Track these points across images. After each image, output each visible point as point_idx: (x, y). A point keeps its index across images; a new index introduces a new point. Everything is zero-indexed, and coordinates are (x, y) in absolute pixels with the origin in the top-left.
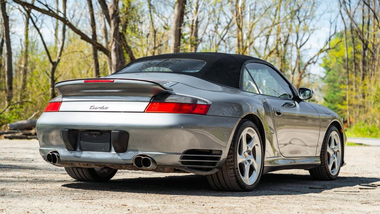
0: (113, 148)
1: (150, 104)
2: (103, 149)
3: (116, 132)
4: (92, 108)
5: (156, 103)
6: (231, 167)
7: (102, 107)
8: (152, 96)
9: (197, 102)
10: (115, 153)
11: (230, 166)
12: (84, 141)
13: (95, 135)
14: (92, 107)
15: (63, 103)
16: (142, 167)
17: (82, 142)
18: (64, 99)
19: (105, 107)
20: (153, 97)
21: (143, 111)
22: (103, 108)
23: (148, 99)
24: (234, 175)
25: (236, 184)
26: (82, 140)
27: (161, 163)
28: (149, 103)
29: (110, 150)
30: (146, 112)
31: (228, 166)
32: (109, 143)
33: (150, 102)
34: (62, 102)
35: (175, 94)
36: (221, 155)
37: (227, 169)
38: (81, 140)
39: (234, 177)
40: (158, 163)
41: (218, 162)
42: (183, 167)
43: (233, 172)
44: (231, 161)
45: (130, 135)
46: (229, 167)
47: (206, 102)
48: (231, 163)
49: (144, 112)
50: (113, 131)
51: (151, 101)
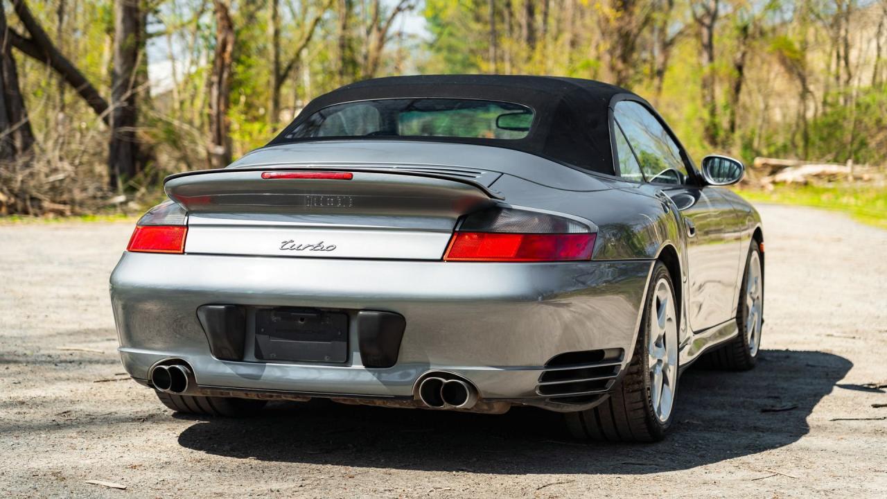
0: (356, 356)
1: (455, 237)
2: (326, 357)
3: (373, 317)
4: (288, 246)
5: (469, 233)
6: (636, 386)
7: (316, 243)
8: (456, 216)
9: (566, 228)
10: (362, 367)
11: (633, 384)
12: (270, 336)
13: (302, 320)
14: (286, 243)
15: (190, 229)
16: (442, 405)
17: (262, 339)
18: (194, 220)
19: (325, 245)
20: (460, 218)
21: (439, 257)
22: (319, 248)
23: (449, 225)
24: (641, 405)
25: (644, 426)
26: (264, 333)
27: (491, 394)
28: (450, 235)
29: (347, 361)
30: (448, 261)
31: (629, 384)
32: (343, 341)
33: (454, 233)
34: (187, 226)
35: (510, 210)
36: (621, 361)
37: (625, 392)
38: (258, 332)
39: (641, 412)
40: (485, 393)
41: (615, 378)
42: (543, 399)
43: (639, 399)
44: (636, 371)
45: (406, 320)
46: (630, 387)
47: (587, 227)
48: (635, 376)
49: (441, 260)
50: (361, 313)
51: (457, 229)
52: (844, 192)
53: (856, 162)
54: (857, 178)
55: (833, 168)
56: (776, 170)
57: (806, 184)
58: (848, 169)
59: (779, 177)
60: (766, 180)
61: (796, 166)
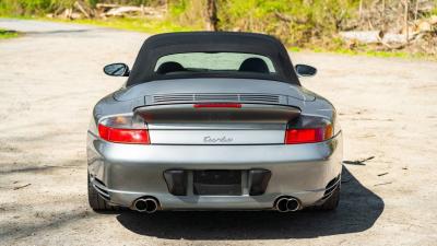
0: (246, 191)
1: (288, 132)
4: (208, 139)
5: (293, 129)
8: (286, 122)
10: (248, 196)
14: (206, 138)
15: (150, 131)
16: (286, 210)
18: (150, 126)
19: (227, 138)
20: (288, 123)
21: (283, 142)
22: (224, 140)
23: (284, 127)
28: (285, 131)
29: (240, 193)
30: (287, 144)
33: (287, 130)
34: (148, 130)
45: (272, 173)
49: (284, 144)
50: (253, 171)
52: (143, 21)
53: (145, 5)
54: (147, 14)
55: (134, 8)
56: (107, 9)
57: (123, 17)
58: (141, 9)
59: (109, 13)
60: (103, 15)
61: (117, 7)
